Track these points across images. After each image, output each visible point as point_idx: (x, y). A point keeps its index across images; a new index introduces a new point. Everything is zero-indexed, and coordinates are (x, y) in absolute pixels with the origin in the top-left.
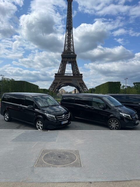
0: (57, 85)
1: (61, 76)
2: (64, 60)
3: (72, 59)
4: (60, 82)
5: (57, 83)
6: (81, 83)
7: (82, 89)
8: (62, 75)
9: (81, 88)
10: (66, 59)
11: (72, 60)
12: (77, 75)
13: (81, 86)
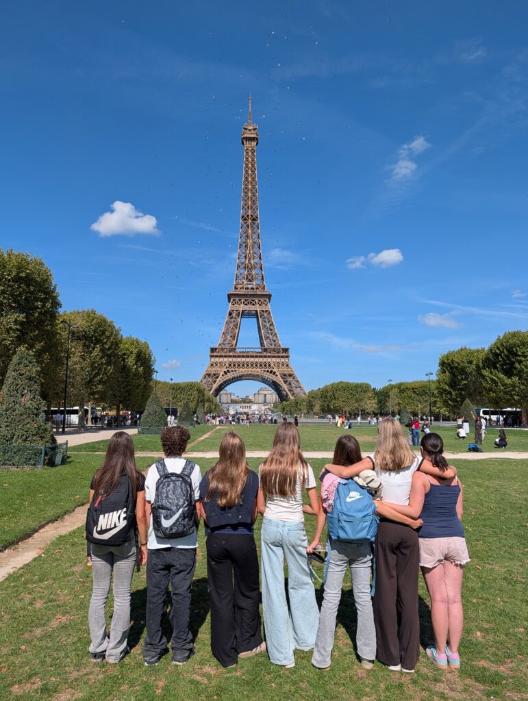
0: (218, 380)
1: (228, 354)
2: (236, 307)
3: (257, 305)
4: (226, 370)
5: (216, 376)
6: (285, 375)
7: (290, 391)
8: (230, 352)
9: (285, 386)
10: (242, 305)
11: (258, 310)
12: (274, 350)
13: (285, 382)
